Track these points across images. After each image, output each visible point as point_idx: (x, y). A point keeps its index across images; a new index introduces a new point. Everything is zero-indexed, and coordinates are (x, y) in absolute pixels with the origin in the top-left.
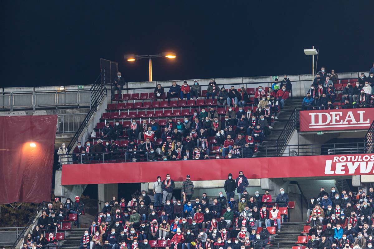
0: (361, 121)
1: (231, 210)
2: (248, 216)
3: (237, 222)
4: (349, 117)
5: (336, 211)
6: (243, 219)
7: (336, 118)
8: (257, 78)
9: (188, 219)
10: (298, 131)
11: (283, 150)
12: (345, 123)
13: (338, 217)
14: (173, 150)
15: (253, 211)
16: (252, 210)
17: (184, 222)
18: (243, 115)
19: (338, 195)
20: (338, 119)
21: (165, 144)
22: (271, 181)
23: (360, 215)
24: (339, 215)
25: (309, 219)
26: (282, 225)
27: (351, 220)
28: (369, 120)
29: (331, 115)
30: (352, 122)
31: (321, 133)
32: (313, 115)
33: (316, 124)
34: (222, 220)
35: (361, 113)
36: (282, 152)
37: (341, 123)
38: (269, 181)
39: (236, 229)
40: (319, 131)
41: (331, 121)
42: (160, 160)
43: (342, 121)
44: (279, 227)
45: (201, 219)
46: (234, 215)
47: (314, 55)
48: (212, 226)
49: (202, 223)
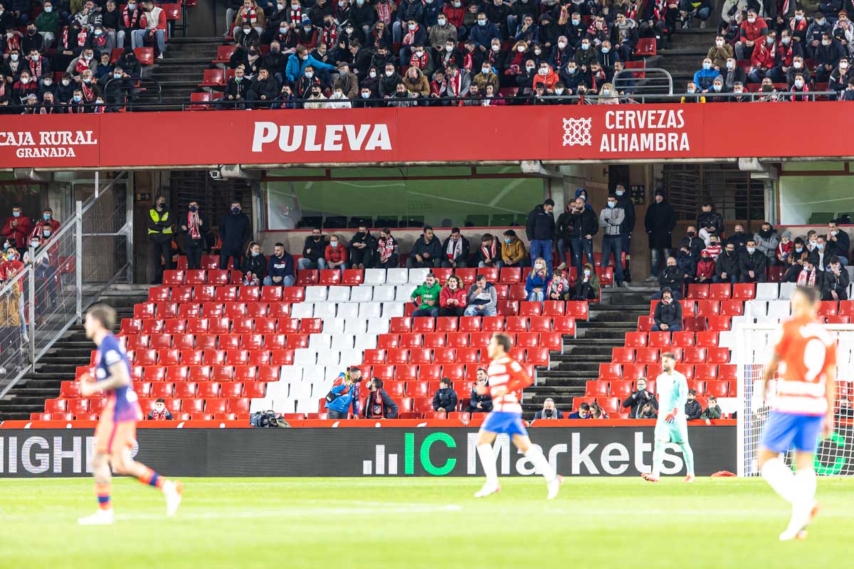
1: (53, 10)
2: (93, 24)
3: (66, 37)
5: (293, 13)
6: (79, 30)
13: (297, 27)
16: (100, 9)
23: (345, 23)
24: (298, 21)
25: (231, 30)
26: (169, 44)
27: (326, 33)
34: (31, 31)
39: (65, 52)
44: (162, 47)
46: (60, 21)
48: (10, 44)
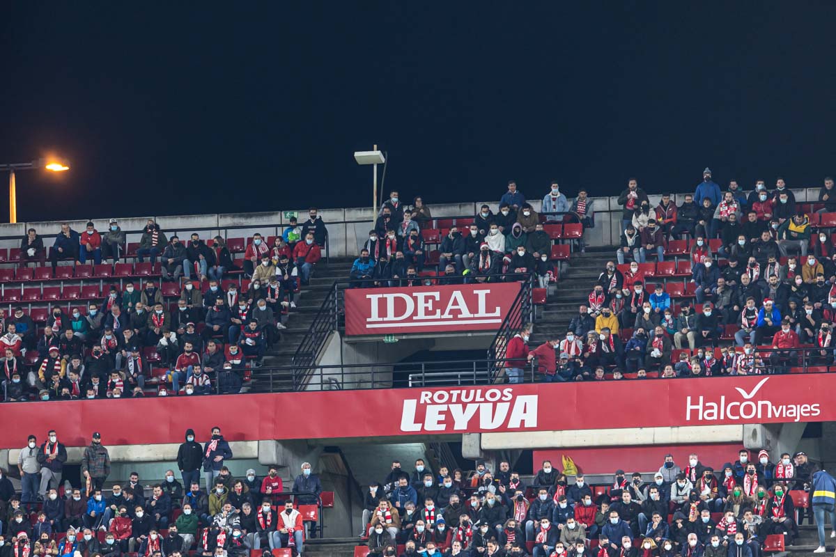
0: (482, 312)
1: (192, 512)
2: (231, 525)
3: (206, 538)
4: (455, 303)
6: (219, 532)
7: (426, 305)
8: (251, 216)
9: (97, 532)
10: (342, 335)
11: (308, 377)
12: (446, 315)
13: (431, 528)
14: (64, 377)
15: (241, 514)
16: (238, 511)
17: (88, 537)
18: (219, 299)
19: (430, 478)
20: (430, 309)
21: (45, 362)
22: (280, 447)
23: (479, 522)
25: (366, 531)
26: (307, 545)
28: (498, 309)
29: (415, 299)
30: (461, 313)
31: (392, 338)
32: (374, 298)
33: (381, 319)
34: (172, 533)
35: (482, 294)
36: (305, 382)
37: (438, 316)
38: (277, 446)
39: (204, 554)
40: (388, 335)
41: (415, 313)
42: (34, 399)
43: (438, 311)
44: (300, 548)
45: (125, 531)
46: (200, 523)
47: (378, 165)
48: (150, 546)
49: (128, 540)
